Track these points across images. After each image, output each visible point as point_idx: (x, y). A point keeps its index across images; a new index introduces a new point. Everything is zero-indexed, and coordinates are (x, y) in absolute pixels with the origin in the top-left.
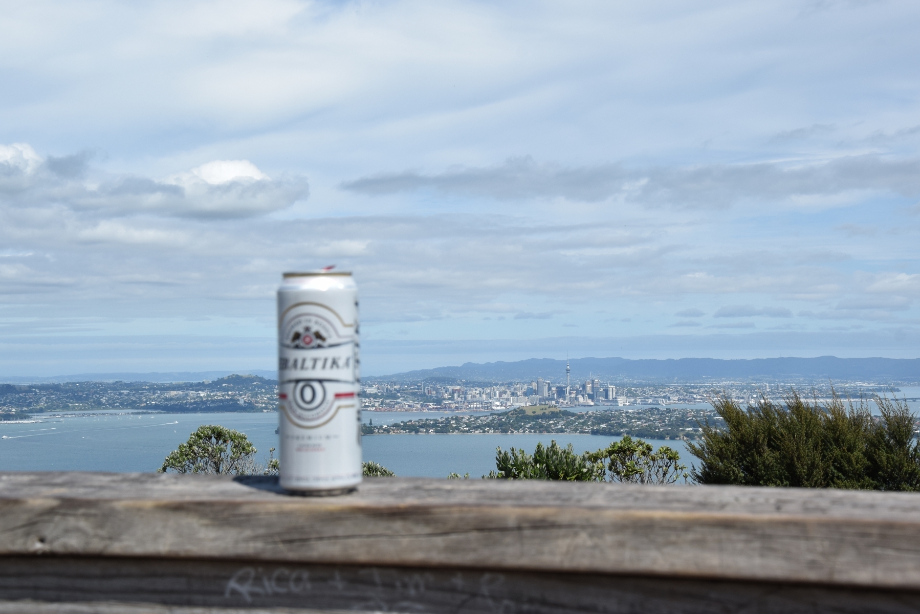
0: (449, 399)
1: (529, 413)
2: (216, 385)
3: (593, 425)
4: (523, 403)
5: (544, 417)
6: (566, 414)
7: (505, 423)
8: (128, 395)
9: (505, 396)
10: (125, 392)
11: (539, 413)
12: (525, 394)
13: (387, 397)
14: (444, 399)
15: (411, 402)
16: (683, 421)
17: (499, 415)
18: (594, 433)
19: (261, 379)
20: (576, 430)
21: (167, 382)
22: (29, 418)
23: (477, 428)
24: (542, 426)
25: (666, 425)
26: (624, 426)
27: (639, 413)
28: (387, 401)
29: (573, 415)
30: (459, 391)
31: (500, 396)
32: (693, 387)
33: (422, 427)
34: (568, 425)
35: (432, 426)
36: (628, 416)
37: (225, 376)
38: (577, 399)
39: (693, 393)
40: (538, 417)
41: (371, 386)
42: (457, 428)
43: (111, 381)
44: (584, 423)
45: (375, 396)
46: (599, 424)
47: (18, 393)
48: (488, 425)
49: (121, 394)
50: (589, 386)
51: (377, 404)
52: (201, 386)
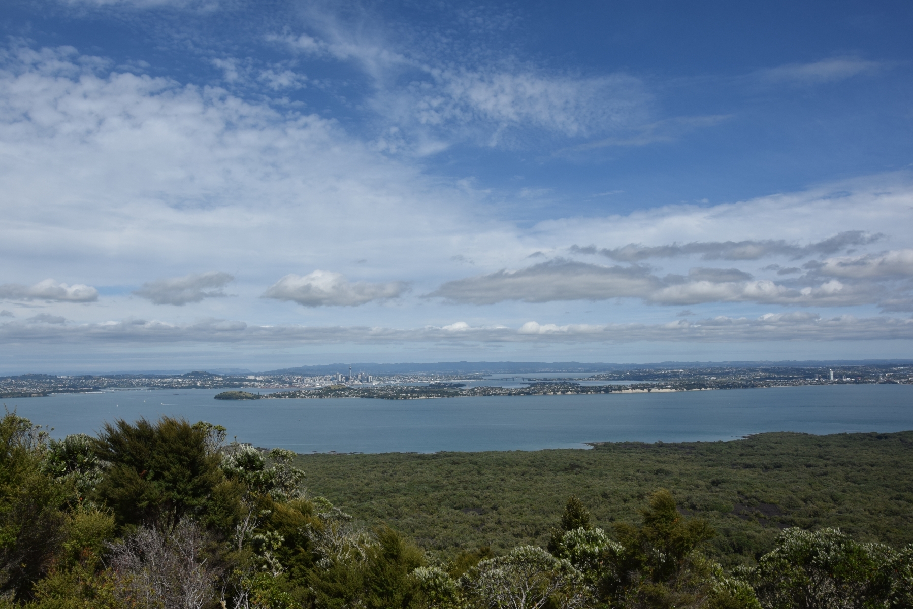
0: (296, 382)
1: (332, 388)
2: (186, 376)
3: (362, 393)
4: (330, 384)
5: (339, 390)
6: (349, 388)
7: (321, 393)
8: (145, 381)
9: (321, 381)
10: (144, 379)
11: (337, 388)
12: (331, 380)
13: (267, 382)
14: (294, 382)
15: (278, 384)
16: (401, 391)
17: (318, 389)
18: (362, 397)
19: (207, 373)
20: (354, 396)
21: (163, 375)
22: (99, 391)
23: (308, 396)
24: (338, 394)
25: (395, 393)
26: (375, 394)
27: (382, 388)
28: (267, 383)
29: (352, 389)
30: (300, 378)
31: (319, 381)
32: (406, 376)
33: (283, 395)
34: (350, 394)
35: (288, 395)
36: (377, 389)
37: (191, 372)
38: (354, 382)
39: (406, 378)
40: (336, 390)
41: (259, 377)
42: (299, 396)
43: (138, 374)
44: (357, 393)
45: (261, 381)
46: (364, 393)
47: (94, 379)
48: (314, 394)
49: (142, 380)
50: (360, 376)
51: (262, 385)
52: (179, 377)
